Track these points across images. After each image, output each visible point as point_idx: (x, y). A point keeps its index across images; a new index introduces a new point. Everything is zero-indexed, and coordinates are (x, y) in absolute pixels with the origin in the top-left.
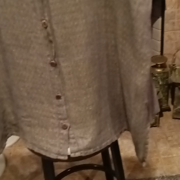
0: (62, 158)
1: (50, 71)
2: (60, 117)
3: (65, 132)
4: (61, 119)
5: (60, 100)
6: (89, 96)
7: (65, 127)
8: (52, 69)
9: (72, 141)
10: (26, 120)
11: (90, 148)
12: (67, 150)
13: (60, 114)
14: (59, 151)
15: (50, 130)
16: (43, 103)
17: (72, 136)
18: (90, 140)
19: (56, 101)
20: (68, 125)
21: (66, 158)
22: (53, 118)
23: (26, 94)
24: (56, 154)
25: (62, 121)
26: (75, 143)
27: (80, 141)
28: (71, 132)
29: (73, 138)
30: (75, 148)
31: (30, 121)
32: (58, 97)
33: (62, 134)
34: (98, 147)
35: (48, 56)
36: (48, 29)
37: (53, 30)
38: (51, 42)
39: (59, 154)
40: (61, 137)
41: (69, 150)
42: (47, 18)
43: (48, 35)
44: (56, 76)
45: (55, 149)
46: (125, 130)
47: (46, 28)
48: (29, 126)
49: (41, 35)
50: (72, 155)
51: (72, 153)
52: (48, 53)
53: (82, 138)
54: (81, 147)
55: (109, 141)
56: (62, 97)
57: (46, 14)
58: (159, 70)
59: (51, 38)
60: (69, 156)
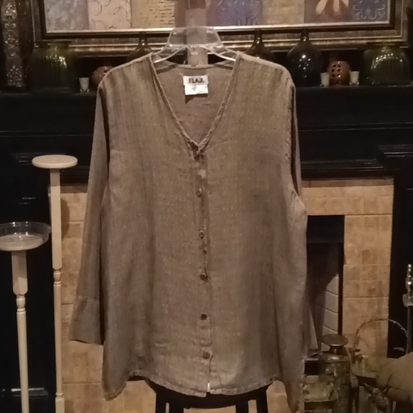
0: (199, 395)
1: (200, 285)
2: (202, 342)
3: (206, 362)
4: (203, 345)
5: (205, 321)
6: (237, 319)
7: (206, 356)
8: (202, 282)
9: (213, 374)
10: (162, 346)
11: (233, 387)
12: (207, 385)
13: (203, 339)
14: (196, 386)
15: (189, 359)
16: (184, 324)
17: (213, 368)
18: (234, 375)
19: (200, 322)
20: (211, 353)
21: (205, 395)
22: (194, 344)
23: (167, 312)
24: (192, 389)
25: (203, 349)
26: (216, 377)
27: (223, 376)
28: (213, 363)
29: (215, 371)
30: (217, 383)
31: (165, 348)
32: (204, 317)
33: (203, 364)
34: (243, 388)
35: (200, 267)
36: (205, 239)
37: (209, 241)
38: (205, 252)
39: (196, 390)
40: (201, 368)
41: (209, 385)
42: (205, 228)
43: (204, 245)
44: (205, 291)
45: (192, 384)
46: (277, 379)
47: (202, 238)
48: (163, 354)
49: (197, 244)
50: (212, 392)
51: (211, 389)
52: (200, 264)
53: (224, 371)
54: (224, 382)
55: (256, 384)
56: (208, 318)
57: (205, 225)
58: (335, 358)
59: (206, 249)
60: (208, 393)
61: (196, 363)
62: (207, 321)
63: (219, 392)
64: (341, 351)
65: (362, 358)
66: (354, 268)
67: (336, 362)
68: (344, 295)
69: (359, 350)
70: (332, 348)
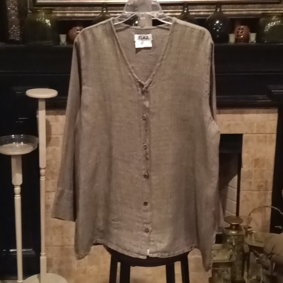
0: (142, 257)
1: (143, 181)
2: (144, 221)
3: (146, 235)
4: (145, 223)
6: (169, 205)
7: (147, 231)
8: (144, 179)
9: (152, 243)
10: (116, 223)
11: (165, 252)
12: (147, 251)
13: (145, 219)
14: (140, 251)
15: (135, 233)
16: (132, 208)
17: (152, 239)
18: (166, 244)
19: (144, 208)
20: (150, 229)
21: (145, 258)
22: (139, 222)
23: (120, 200)
24: (137, 253)
25: (145, 225)
26: (154, 245)
27: (158, 244)
28: (151, 236)
29: (153, 241)
30: (154, 250)
31: (119, 224)
32: (146, 204)
33: (144, 236)
34: (172, 253)
35: (144, 169)
36: (148, 150)
37: (150, 151)
38: (147, 159)
39: (139, 254)
40: (143, 238)
41: (148, 250)
42: (148, 142)
43: (147, 154)
44: (147, 186)
45: (136, 249)
46: (195, 247)
47: (146, 149)
48: (117, 228)
49: (141, 153)
50: (151, 255)
51: (150, 253)
52: (143, 167)
53: (160, 242)
54: (159, 249)
55: (181, 250)
56: (149, 205)
57: (147, 140)
58: (233, 232)
59: (148, 156)
60: (148, 256)
61: (139, 235)
62: (148, 206)
63: (155, 255)
64: (237, 228)
65: (252, 233)
66: (248, 171)
67: (234, 235)
68: (241, 189)
69: (250, 228)
70: (232, 225)
